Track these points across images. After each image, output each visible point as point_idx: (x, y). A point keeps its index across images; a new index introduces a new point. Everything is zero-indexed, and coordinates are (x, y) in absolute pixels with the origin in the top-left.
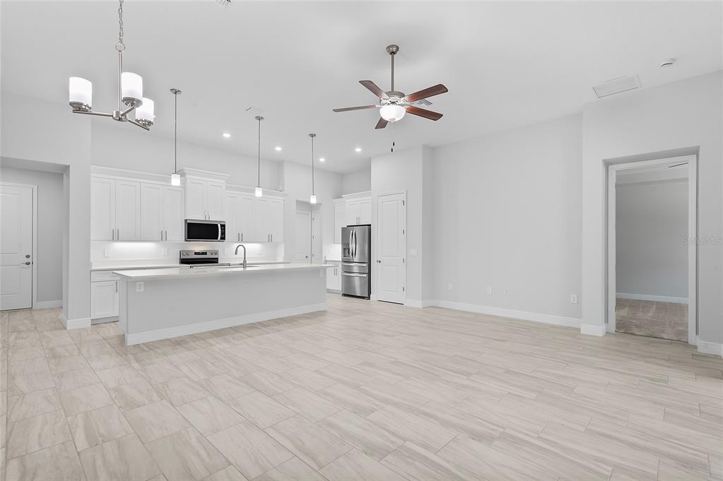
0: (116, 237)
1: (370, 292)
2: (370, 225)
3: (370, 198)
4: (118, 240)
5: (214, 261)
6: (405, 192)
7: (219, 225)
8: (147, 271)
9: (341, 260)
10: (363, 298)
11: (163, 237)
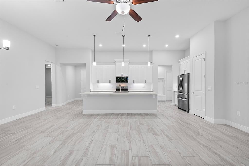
0: (98, 82)
1: (189, 109)
2: (189, 74)
3: (189, 60)
5: (127, 90)
6: (205, 53)
7: (126, 77)
8: (103, 92)
9: (177, 91)
10: (186, 111)
11: (110, 82)
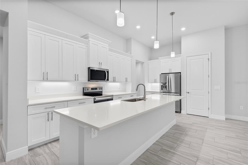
0: (45, 78)
1: (181, 109)
2: (180, 73)
3: (180, 58)
4: (47, 80)
6: (209, 54)
7: (106, 72)
10: (177, 112)
11: (76, 79)
